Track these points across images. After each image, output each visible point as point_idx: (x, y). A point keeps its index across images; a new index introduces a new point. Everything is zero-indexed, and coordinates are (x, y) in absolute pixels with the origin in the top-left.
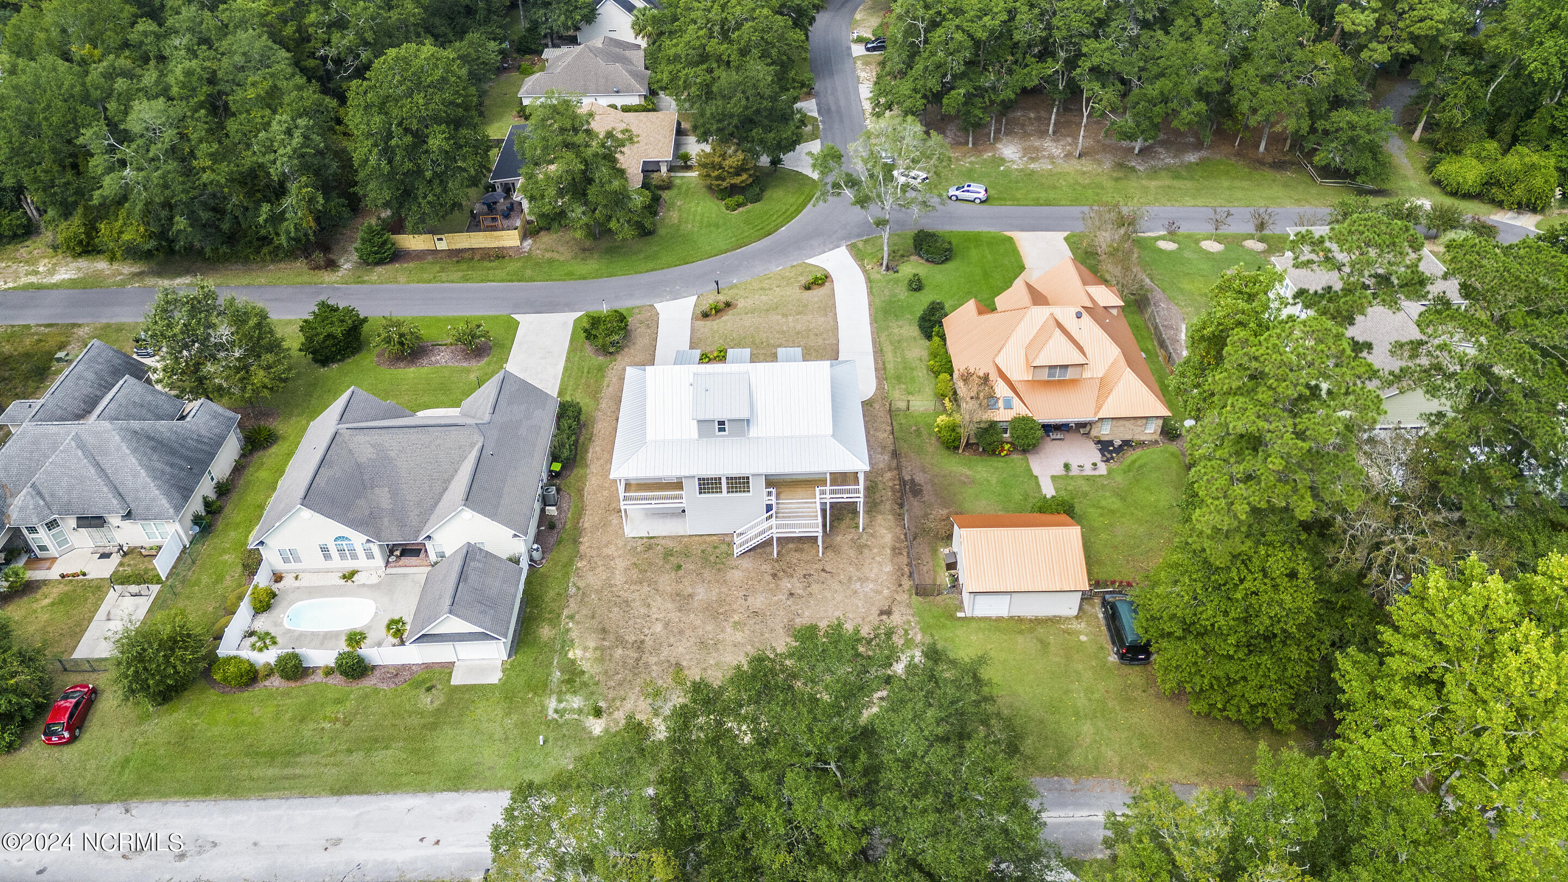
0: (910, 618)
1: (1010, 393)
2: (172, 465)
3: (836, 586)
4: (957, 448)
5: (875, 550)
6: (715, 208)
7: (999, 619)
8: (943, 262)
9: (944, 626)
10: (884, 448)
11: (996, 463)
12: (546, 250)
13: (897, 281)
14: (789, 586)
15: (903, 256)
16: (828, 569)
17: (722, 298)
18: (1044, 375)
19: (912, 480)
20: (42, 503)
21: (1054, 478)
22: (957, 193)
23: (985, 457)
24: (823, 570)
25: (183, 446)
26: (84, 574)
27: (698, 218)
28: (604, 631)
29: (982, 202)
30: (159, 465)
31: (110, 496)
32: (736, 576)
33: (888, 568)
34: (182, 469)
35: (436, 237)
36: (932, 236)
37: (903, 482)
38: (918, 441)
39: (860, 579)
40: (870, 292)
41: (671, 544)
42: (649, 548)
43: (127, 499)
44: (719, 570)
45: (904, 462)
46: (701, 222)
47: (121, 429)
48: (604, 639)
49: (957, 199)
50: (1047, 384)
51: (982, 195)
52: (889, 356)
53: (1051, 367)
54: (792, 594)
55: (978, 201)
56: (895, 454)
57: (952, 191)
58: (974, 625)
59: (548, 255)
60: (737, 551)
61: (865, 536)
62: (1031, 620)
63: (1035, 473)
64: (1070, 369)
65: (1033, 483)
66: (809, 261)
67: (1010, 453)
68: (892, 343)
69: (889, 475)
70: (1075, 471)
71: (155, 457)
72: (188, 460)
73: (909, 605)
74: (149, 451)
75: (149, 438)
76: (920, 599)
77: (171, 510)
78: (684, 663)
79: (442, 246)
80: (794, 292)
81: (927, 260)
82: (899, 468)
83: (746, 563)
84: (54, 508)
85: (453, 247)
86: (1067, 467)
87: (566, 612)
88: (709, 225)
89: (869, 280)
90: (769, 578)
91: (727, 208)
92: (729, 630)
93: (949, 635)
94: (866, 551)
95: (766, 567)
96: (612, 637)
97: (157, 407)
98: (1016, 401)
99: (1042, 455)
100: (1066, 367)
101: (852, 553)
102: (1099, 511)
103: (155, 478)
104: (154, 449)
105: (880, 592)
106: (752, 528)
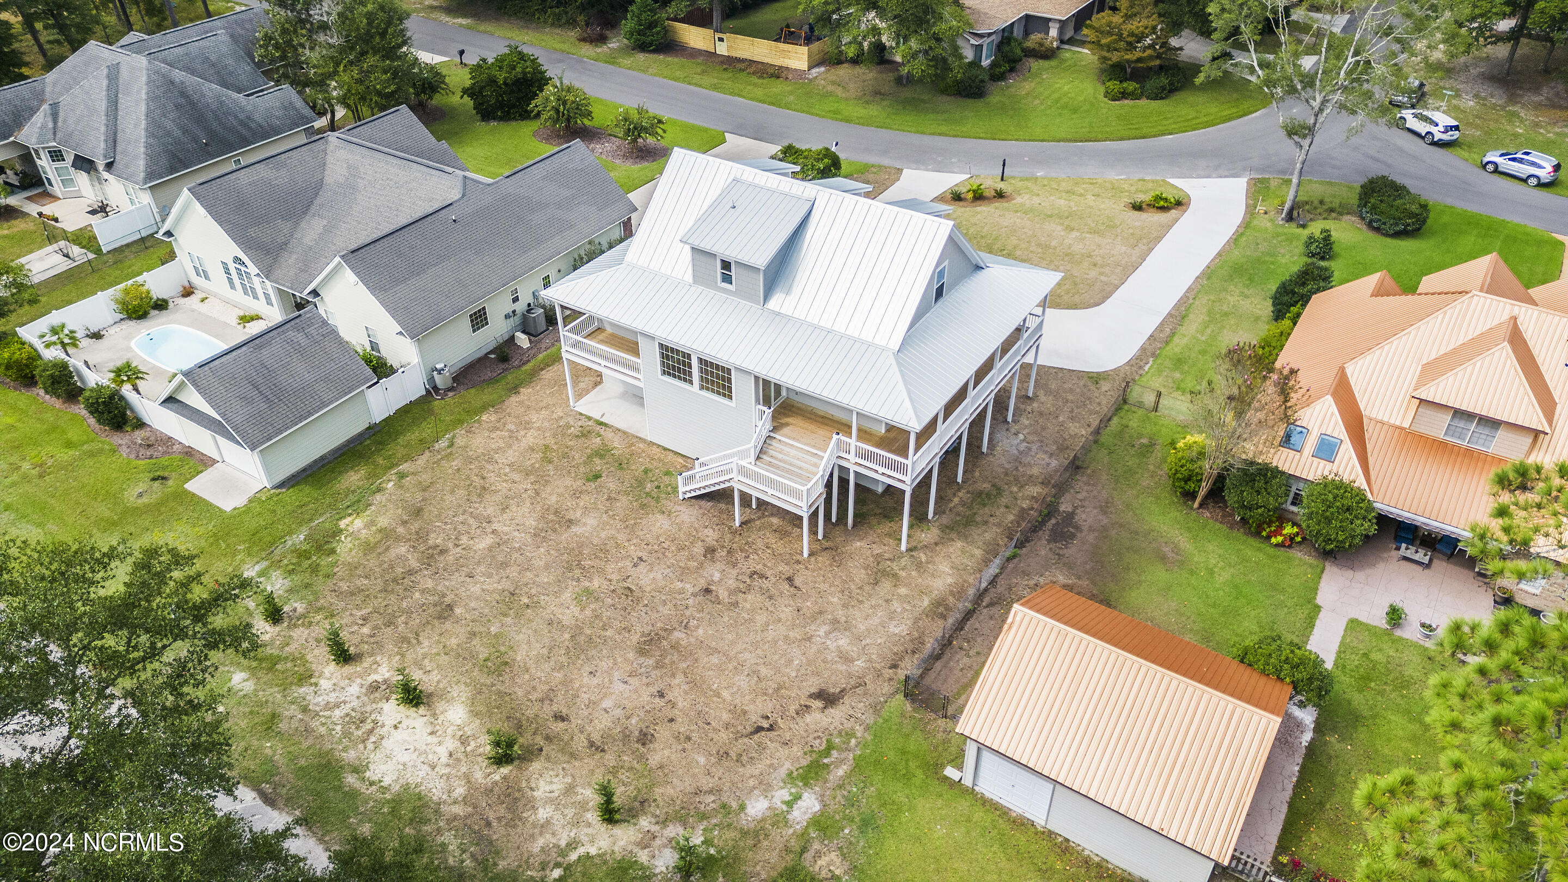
0: (859, 730)
1: (1338, 430)
2: (185, 132)
3: (786, 612)
4: (1191, 495)
5: (903, 591)
6: (1090, 90)
7: (1022, 824)
8: (1397, 235)
9: (907, 777)
10: (1062, 448)
11: (1253, 550)
12: (833, 83)
13: (1291, 239)
14: (717, 576)
15: (1332, 210)
16: (798, 582)
17: (1001, 186)
18: (1437, 426)
19: (1071, 515)
20: (51, 125)
21: (1354, 625)
22: (1499, 160)
23: (1239, 534)
24: (790, 580)
25: (217, 118)
26: (56, 220)
27: (1056, 96)
28: (418, 512)
29: (1541, 185)
30: (169, 124)
31: (103, 138)
32: (658, 524)
33: (900, 629)
34: (196, 140)
35: (718, 35)
36: (1398, 190)
37: (1050, 510)
38: (1132, 462)
39: (835, 621)
40: (1235, 240)
41: (617, 443)
42: (585, 434)
43: (119, 149)
44: (643, 506)
45: (1080, 482)
46: (1057, 101)
47: (157, 72)
48: (404, 523)
49: (1496, 171)
50: (1439, 448)
51: (1545, 173)
52: (1191, 328)
53: (1459, 414)
54: (707, 591)
55: (1533, 181)
56: (1075, 467)
57: (1492, 157)
58: (964, 805)
59: (830, 88)
60: (684, 489)
61: (904, 561)
62: (1087, 861)
63: (1320, 600)
64: (1501, 433)
65: (1302, 614)
66: (1172, 181)
67: (1290, 543)
68: (1210, 312)
69: (1035, 490)
70: (1411, 632)
71: (172, 115)
72: (212, 134)
73: (876, 708)
74: (170, 106)
75: (183, 94)
76: (908, 707)
77: (142, 175)
78: (458, 611)
79: (722, 49)
80: (1116, 208)
81: (1370, 225)
82: (1061, 488)
83: (688, 515)
84: (59, 135)
85: (734, 54)
86: (1395, 616)
87: (404, 467)
88: (1065, 107)
89: (1246, 225)
90: (699, 549)
91: (1106, 95)
92: (567, 595)
93: (901, 797)
94: (886, 585)
95: (711, 535)
96: (415, 526)
97: (231, 74)
98: (1347, 451)
99: (1360, 575)
100: (1494, 424)
101: (860, 575)
102: (1414, 728)
103: (151, 134)
104: (178, 107)
105: (847, 660)
106: (716, 460)
